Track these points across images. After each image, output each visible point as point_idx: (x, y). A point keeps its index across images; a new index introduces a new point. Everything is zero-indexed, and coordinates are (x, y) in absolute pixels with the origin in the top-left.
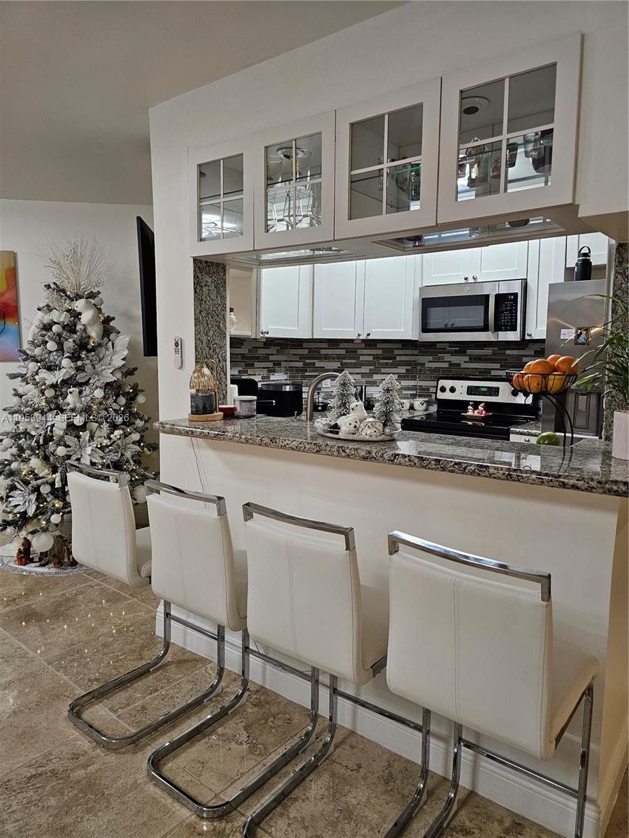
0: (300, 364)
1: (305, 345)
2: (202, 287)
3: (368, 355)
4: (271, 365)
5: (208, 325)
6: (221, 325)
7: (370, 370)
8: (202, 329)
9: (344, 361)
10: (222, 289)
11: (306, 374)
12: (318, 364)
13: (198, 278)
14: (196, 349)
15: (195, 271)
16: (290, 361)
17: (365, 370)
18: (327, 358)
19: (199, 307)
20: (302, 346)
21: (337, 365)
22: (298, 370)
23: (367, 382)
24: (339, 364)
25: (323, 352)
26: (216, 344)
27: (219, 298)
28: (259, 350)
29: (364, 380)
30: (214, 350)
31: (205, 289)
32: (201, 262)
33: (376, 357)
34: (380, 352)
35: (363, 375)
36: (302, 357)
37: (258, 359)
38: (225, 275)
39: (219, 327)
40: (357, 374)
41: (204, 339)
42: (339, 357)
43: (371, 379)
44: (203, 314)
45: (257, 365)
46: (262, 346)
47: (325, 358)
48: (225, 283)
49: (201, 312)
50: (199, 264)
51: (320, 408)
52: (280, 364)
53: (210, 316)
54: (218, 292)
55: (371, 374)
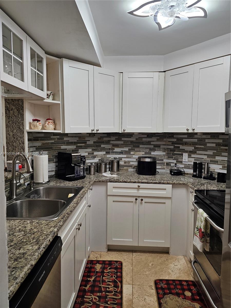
0: (172, 147)
1: (175, 136)
2: (10, 111)
3: (212, 143)
4: (152, 147)
5: (13, 127)
6: (21, 127)
7: (213, 153)
8: (10, 129)
9: (197, 146)
10: (21, 111)
11: (175, 153)
12: (181, 147)
13: (7, 107)
14: (6, 138)
15: (5, 104)
16: (167, 145)
17: (210, 152)
18: (186, 144)
19: (8, 120)
20: (173, 136)
21: (192, 148)
22: (171, 150)
23: (211, 161)
24: (193, 148)
25: (184, 140)
26: (18, 136)
27: (20, 115)
28: (143, 139)
29: (209, 159)
30: (17, 139)
31: (11, 112)
32: (9, 100)
33: (218, 144)
34: (221, 141)
35: (209, 156)
36: (173, 143)
37: (143, 143)
38: (23, 104)
39: (19, 128)
40: (204, 155)
41: (11, 134)
42: (193, 144)
43: (213, 159)
44: (10, 123)
45: (141, 146)
46: (146, 137)
47: (185, 144)
48: (23, 108)
49: (9, 122)
50: (8, 101)
51: (173, 173)
52: (160, 147)
53: (14, 123)
54: (19, 112)
55: (214, 156)
